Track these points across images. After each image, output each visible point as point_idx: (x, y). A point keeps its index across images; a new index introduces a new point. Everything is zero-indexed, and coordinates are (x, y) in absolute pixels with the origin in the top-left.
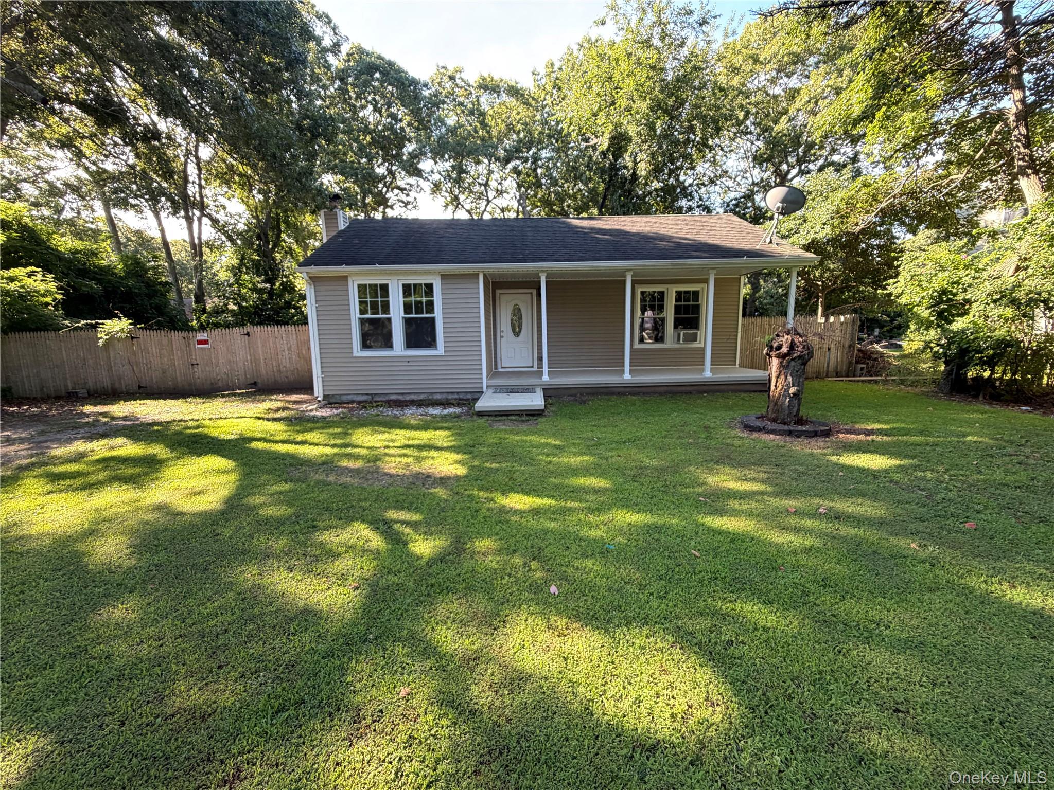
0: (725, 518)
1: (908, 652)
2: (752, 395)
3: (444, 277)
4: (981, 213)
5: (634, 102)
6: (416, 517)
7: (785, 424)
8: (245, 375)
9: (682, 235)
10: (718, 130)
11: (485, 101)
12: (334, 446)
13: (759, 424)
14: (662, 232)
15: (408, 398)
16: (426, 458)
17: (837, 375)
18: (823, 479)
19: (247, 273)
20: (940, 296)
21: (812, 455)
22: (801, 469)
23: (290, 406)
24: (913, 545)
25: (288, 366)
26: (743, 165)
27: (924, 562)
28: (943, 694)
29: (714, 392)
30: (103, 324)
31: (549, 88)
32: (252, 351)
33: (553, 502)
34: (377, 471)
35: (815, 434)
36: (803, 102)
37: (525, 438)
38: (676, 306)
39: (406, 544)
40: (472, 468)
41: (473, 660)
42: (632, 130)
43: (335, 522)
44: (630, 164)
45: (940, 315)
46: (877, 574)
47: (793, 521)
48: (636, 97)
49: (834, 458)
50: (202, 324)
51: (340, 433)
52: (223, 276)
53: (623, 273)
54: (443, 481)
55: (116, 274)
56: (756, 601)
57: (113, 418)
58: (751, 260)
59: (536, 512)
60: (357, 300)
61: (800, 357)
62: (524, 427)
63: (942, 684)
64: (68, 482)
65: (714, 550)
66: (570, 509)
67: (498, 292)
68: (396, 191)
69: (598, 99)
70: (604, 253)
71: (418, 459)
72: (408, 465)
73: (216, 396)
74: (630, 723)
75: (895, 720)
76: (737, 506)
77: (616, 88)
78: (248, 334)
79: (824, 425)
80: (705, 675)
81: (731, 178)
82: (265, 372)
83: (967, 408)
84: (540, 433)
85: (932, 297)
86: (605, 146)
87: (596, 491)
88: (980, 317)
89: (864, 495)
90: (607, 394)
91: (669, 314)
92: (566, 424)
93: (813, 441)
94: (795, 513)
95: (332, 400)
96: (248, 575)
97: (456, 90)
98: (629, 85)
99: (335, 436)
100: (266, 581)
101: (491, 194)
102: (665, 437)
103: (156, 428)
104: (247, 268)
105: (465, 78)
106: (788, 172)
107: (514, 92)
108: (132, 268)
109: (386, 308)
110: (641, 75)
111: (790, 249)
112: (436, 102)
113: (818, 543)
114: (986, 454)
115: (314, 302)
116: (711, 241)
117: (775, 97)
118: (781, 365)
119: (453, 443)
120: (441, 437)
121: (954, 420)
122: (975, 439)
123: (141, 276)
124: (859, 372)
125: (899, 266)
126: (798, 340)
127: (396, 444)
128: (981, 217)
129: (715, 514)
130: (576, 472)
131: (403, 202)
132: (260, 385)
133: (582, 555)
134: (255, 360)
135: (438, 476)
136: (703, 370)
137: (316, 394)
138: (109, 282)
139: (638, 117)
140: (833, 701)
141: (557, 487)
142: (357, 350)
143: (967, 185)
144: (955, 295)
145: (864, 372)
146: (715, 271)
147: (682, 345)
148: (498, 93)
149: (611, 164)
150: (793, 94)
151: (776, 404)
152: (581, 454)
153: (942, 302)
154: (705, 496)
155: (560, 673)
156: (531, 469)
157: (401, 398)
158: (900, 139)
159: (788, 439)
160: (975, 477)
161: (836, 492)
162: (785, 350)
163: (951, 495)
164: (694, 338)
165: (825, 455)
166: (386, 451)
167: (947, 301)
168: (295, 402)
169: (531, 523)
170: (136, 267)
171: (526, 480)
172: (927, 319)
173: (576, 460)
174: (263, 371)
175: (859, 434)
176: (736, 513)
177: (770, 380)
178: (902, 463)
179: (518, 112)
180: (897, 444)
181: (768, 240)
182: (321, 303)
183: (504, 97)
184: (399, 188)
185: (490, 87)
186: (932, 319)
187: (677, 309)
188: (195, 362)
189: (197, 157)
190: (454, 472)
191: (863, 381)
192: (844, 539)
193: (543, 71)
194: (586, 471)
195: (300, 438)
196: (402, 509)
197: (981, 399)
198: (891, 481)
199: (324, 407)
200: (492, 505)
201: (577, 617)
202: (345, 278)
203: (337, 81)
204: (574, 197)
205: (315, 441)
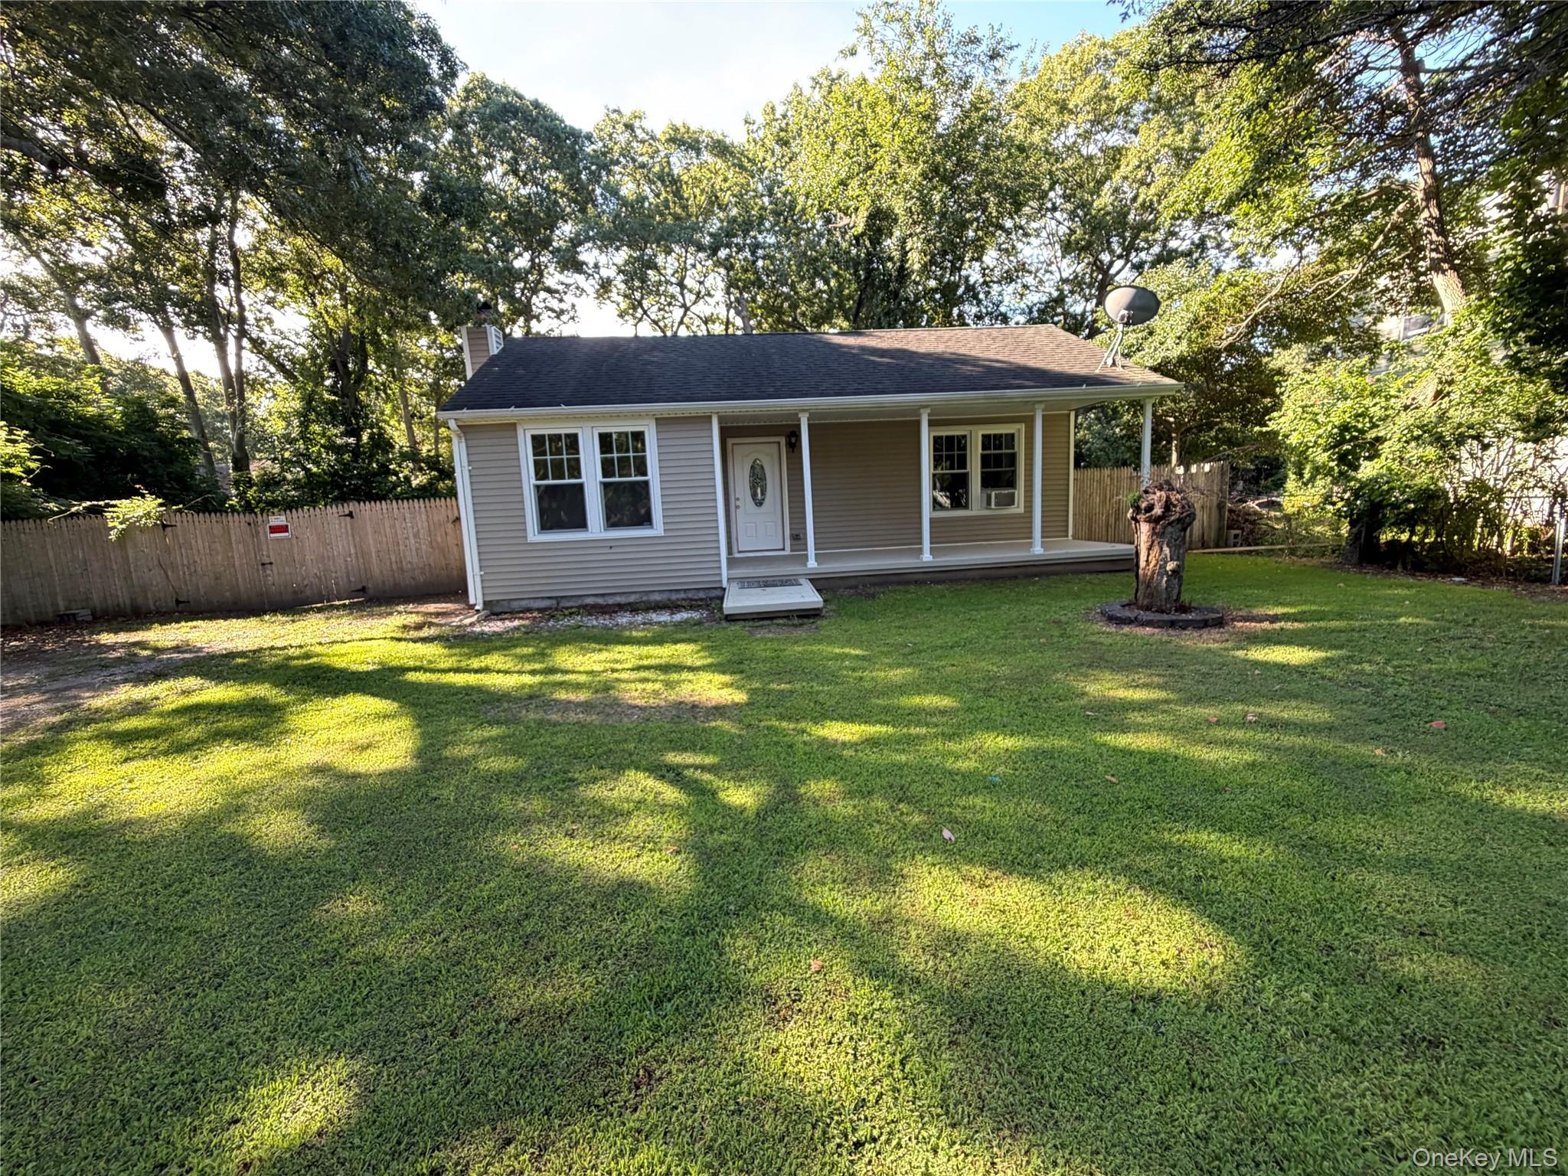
0: (1131, 735)
1: (1414, 871)
2: (1101, 576)
3: (661, 422)
4: (1380, 320)
5: (900, 166)
6: (709, 760)
7: (1162, 612)
8: (348, 577)
9: (991, 355)
10: (1018, 206)
11: (678, 162)
12: (533, 673)
13: (1127, 613)
14: (962, 351)
15: (611, 601)
16: (678, 682)
17: (1203, 546)
18: (1237, 680)
19: (317, 422)
20: (1341, 434)
21: (1209, 650)
22: (1204, 669)
23: (436, 621)
24: (1378, 752)
25: (415, 560)
26: (1046, 254)
27: (1397, 770)
28: (1468, 912)
29: (1048, 574)
30: (114, 506)
31: (770, 143)
32: (357, 539)
33: (891, 730)
34: (616, 703)
35: (1204, 624)
36: (1130, 168)
37: (810, 648)
38: (983, 456)
39: (714, 793)
40: (753, 692)
41: (885, 922)
42: (899, 206)
43: (595, 771)
44: (896, 255)
45: (1342, 459)
46: (1346, 788)
47: (1219, 733)
48: (903, 158)
49: (1240, 653)
50: (248, 502)
51: (534, 655)
52: (278, 427)
53: (916, 410)
54: (719, 711)
55: (109, 428)
56: (1210, 829)
57: (157, 650)
58: (1092, 389)
59: (873, 742)
60: (531, 458)
61: (1179, 520)
62: (800, 633)
63: (1464, 902)
64: (149, 744)
65: (1133, 773)
66: (918, 737)
67: (730, 441)
68: (543, 294)
69: (848, 161)
70: (888, 383)
71: (669, 685)
72: (656, 693)
73: (307, 611)
74: (1114, 972)
75: (1424, 944)
76: (1139, 719)
77: (872, 146)
78: (351, 515)
79: (1213, 611)
80: (1183, 917)
81: (1030, 272)
82: (379, 571)
83: (1388, 582)
84: (831, 641)
85: (1331, 435)
86: (860, 229)
87: (943, 712)
88: (1394, 460)
89: (1296, 697)
90: (899, 583)
91: (975, 470)
92: (858, 626)
93: (1205, 634)
94: (1218, 723)
95: (497, 609)
96: (514, 846)
97: (635, 144)
98: (891, 143)
99: (528, 658)
100: (544, 851)
101: (690, 298)
102: (1005, 637)
103: (239, 660)
104: (318, 414)
105: (649, 128)
106: (1111, 263)
107: (721, 149)
108: (135, 417)
109: (575, 469)
110: (910, 127)
111: (1138, 374)
112: (604, 163)
113: (1260, 757)
114: (1430, 638)
115: (465, 463)
116: (1032, 363)
117: (1090, 158)
118: (1154, 532)
119: (709, 661)
120: (684, 652)
121: (1378, 598)
122: (1410, 620)
123: (149, 430)
124: (1232, 540)
125: (1282, 394)
126: (1175, 497)
127: (626, 666)
128: (1380, 326)
129: (1115, 731)
130: (902, 689)
131: (553, 310)
132: (371, 592)
133: (964, 791)
134: (363, 554)
135: (709, 705)
136: (1031, 545)
137: (472, 601)
138: (102, 440)
139: (907, 187)
140: (1346, 930)
141: (886, 710)
142: (533, 533)
143: (1360, 284)
144: (1362, 432)
145: (1239, 540)
146: (1043, 406)
147: (995, 511)
148: (698, 152)
149: (868, 254)
150: (1115, 155)
151: (1148, 586)
152: (900, 666)
153: (1343, 441)
154: (1091, 710)
155: (1004, 927)
156: (838, 688)
157: (600, 601)
158: (1280, 224)
159: (1171, 632)
160: (1426, 667)
161: (1259, 694)
162: (1158, 511)
163: (1403, 690)
164: (1010, 501)
165: (1226, 649)
166: (616, 675)
167: (1350, 441)
168: (438, 615)
169: (872, 757)
170: (141, 418)
171: (838, 703)
172: (1324, 466)
173: (897, 675)
174: (376, 571)
175: (1261, 621)
176: (1139, 728)
177: (1137, 554)
178: (1329, 654)
179: (725, 178)
180: (1313, 632)
181: (1110, 362)
182: (476, 465)
183: (706, 156)
184: (549, 290)
185: (685, 141)
186: (1332, 464)
187: (985, 461)
188: (267, 561)
189: (232, 246)
190: (729, 698)
191: (1240, 553)
192: (1291, 749)
193: (760, 120)
194: (918, 688)
195: (475, 663)
196: (685, 750)
197: (1400, 569)
198: (1323, 678)
199: (487, 619)
200: (806, 738)
201: (994, 865)
202: (513, 427)
203: (450, 131)
204: (809, 301)
205: (499, 666)
